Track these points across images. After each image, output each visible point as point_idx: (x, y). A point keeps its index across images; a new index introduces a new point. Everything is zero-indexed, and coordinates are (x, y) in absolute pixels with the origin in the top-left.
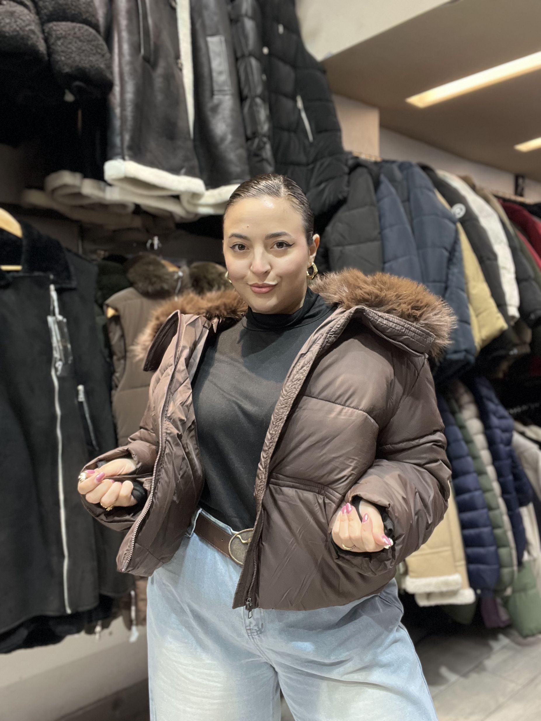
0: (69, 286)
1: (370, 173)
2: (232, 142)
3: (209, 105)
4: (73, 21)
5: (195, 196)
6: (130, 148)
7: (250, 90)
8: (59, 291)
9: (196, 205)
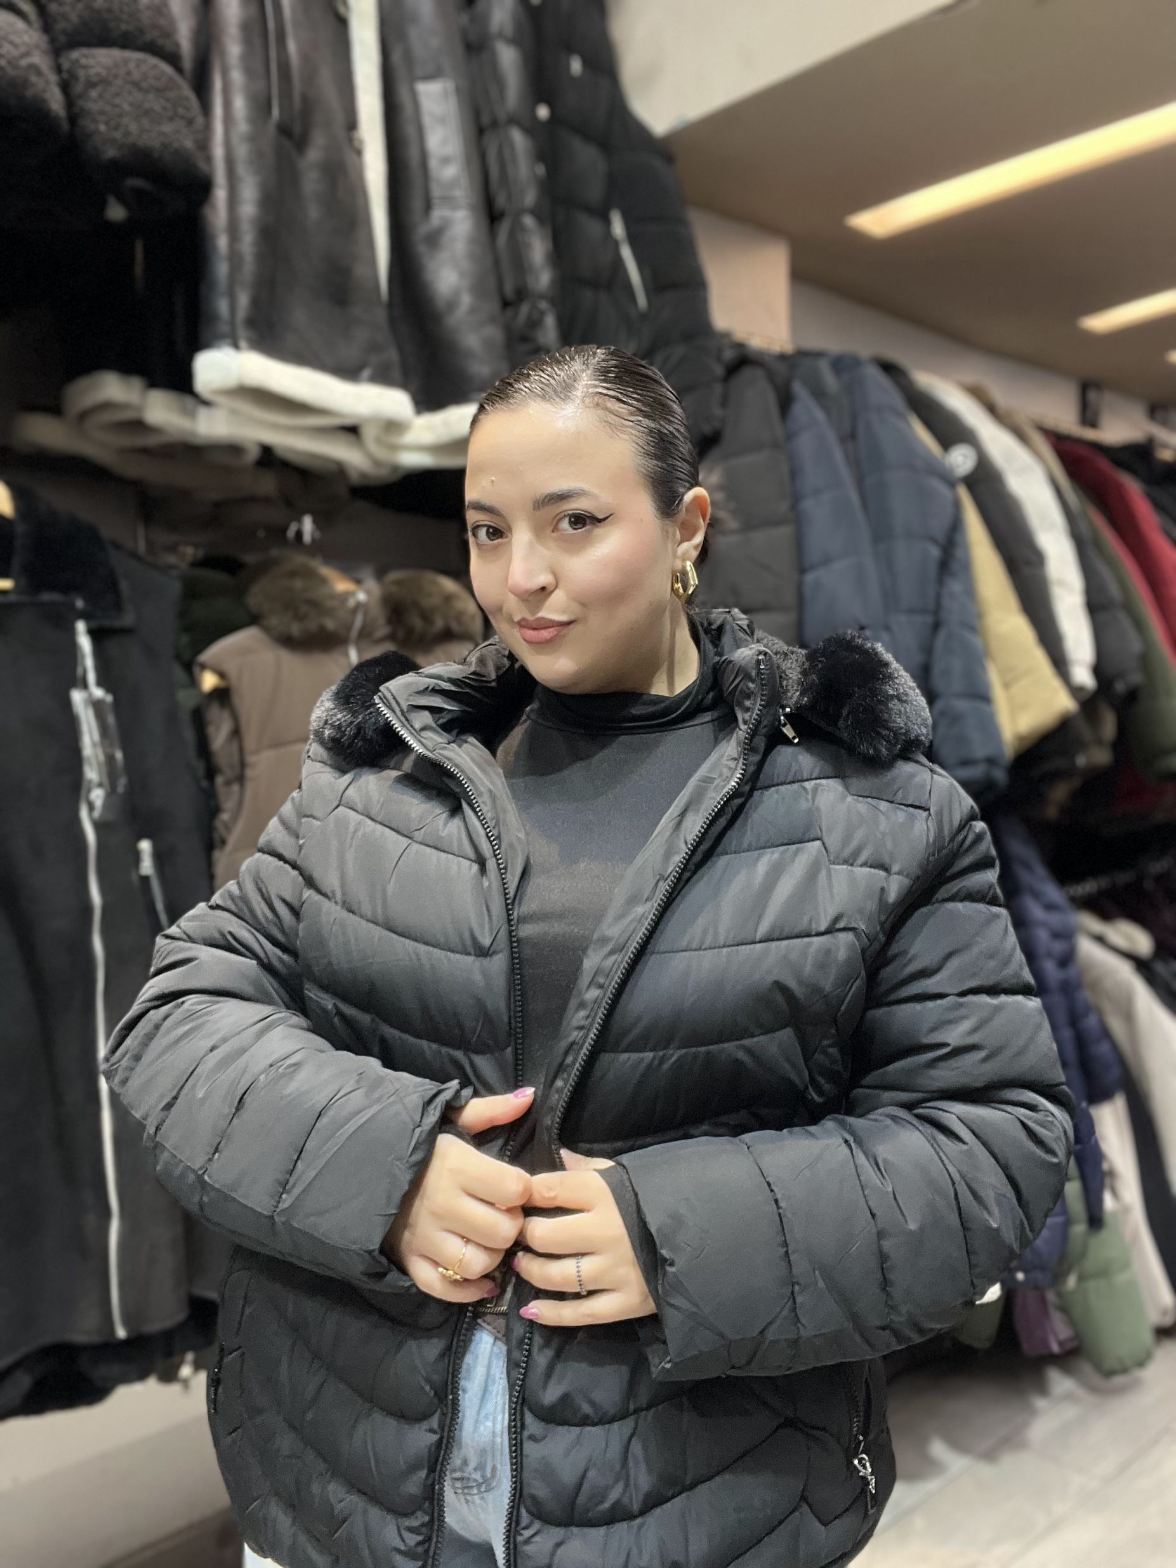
0: (117, 624)
1: (771, 376)
2: (473, 310)
3: (422, 230)
4: (124, 46)
5: (393, 426)
6: (251, 323)
7: (509, 197)
8: (95, 634)
9: (395, 448)
